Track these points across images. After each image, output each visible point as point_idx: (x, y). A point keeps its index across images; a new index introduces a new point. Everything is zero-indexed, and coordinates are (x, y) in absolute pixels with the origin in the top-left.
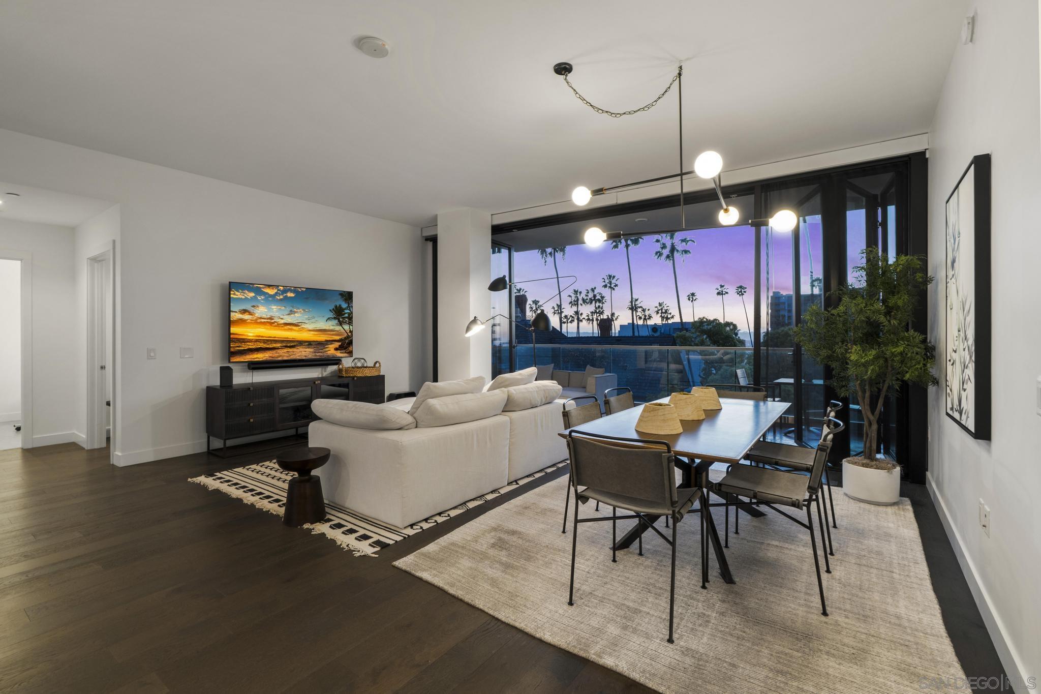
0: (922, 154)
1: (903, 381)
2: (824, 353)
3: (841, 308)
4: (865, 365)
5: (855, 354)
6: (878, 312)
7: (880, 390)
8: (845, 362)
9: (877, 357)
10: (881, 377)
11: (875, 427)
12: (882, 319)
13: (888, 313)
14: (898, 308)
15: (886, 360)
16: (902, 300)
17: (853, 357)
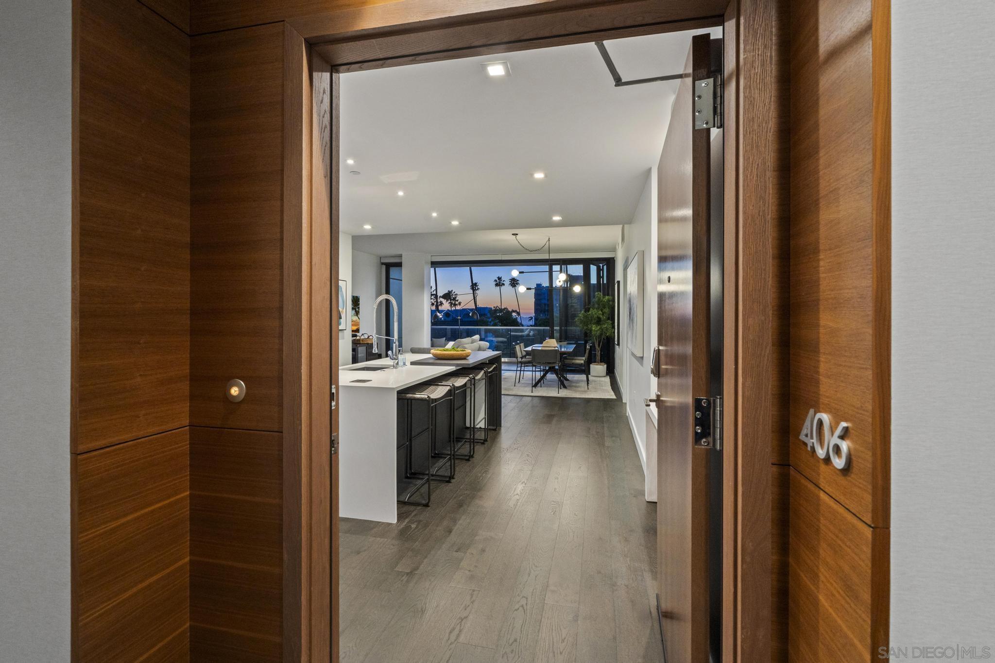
0: (614, 258)
1: (607, 336)
2: (585, 328)
3: (590, 312)
4: (597, 331)
5: (594, 328)
6: (600, 314)
7: (601, 340)
8: (591, 330)
9: (600, 329)
10: (601, 334)
11: (599, 352)
12: (601, 316)
13: (603, 314)
14: (605, 312)
15: (602, 330)
16: (607, 310)
17: (593, 329)
